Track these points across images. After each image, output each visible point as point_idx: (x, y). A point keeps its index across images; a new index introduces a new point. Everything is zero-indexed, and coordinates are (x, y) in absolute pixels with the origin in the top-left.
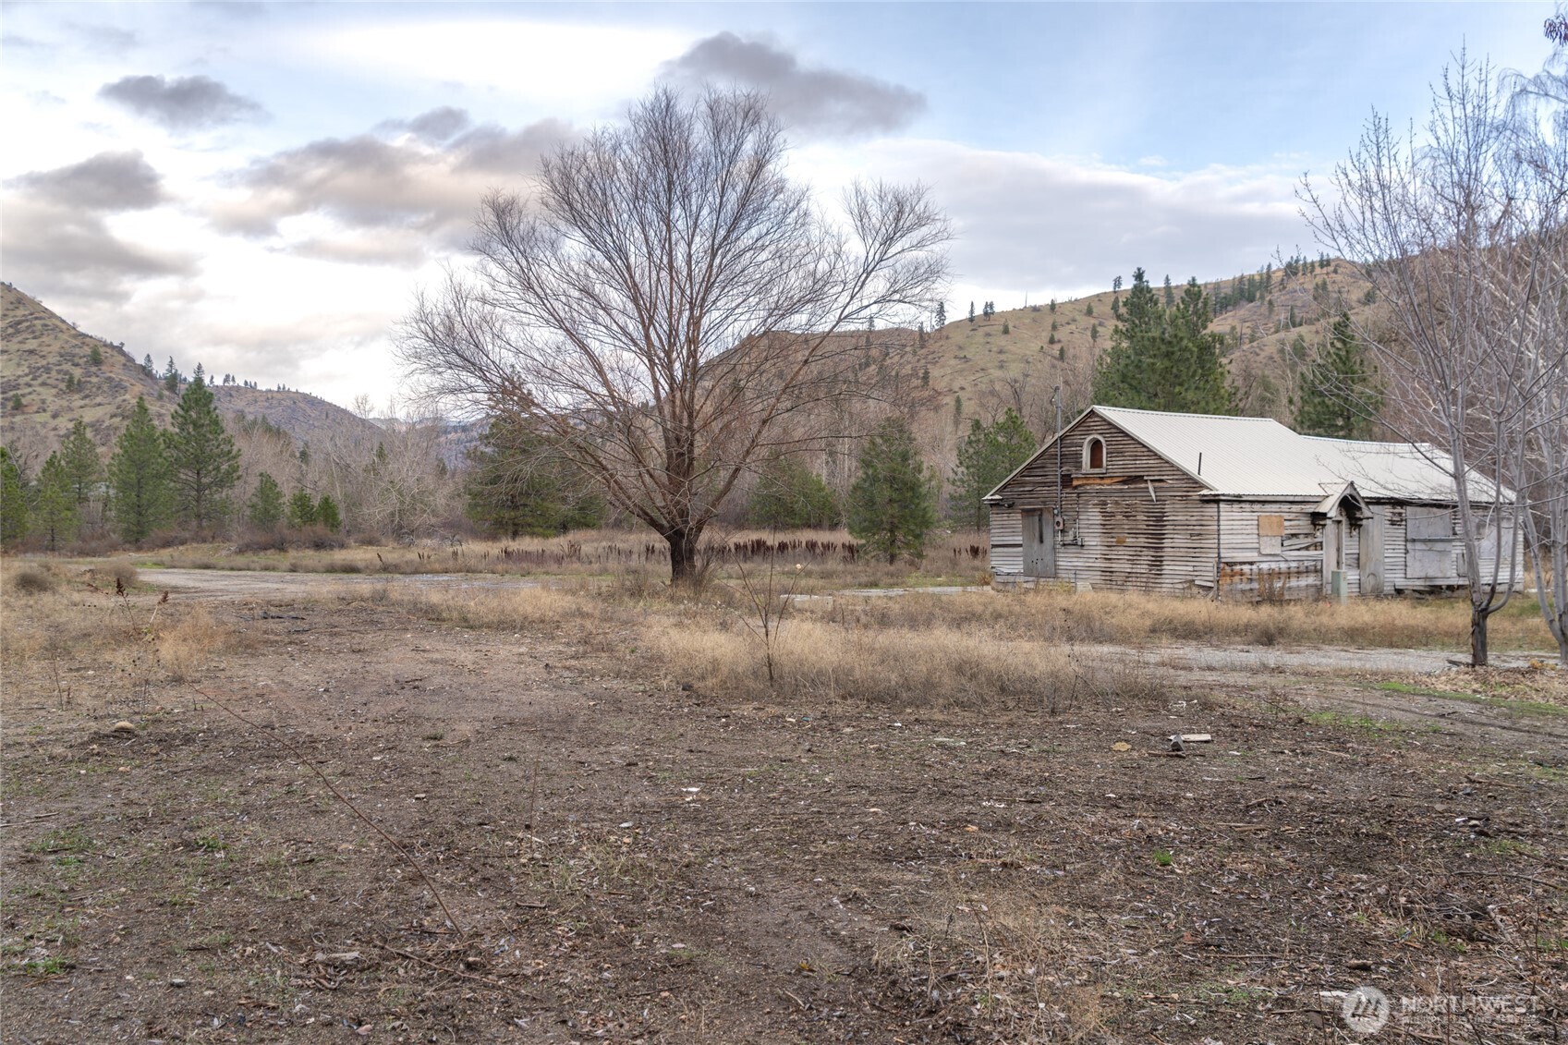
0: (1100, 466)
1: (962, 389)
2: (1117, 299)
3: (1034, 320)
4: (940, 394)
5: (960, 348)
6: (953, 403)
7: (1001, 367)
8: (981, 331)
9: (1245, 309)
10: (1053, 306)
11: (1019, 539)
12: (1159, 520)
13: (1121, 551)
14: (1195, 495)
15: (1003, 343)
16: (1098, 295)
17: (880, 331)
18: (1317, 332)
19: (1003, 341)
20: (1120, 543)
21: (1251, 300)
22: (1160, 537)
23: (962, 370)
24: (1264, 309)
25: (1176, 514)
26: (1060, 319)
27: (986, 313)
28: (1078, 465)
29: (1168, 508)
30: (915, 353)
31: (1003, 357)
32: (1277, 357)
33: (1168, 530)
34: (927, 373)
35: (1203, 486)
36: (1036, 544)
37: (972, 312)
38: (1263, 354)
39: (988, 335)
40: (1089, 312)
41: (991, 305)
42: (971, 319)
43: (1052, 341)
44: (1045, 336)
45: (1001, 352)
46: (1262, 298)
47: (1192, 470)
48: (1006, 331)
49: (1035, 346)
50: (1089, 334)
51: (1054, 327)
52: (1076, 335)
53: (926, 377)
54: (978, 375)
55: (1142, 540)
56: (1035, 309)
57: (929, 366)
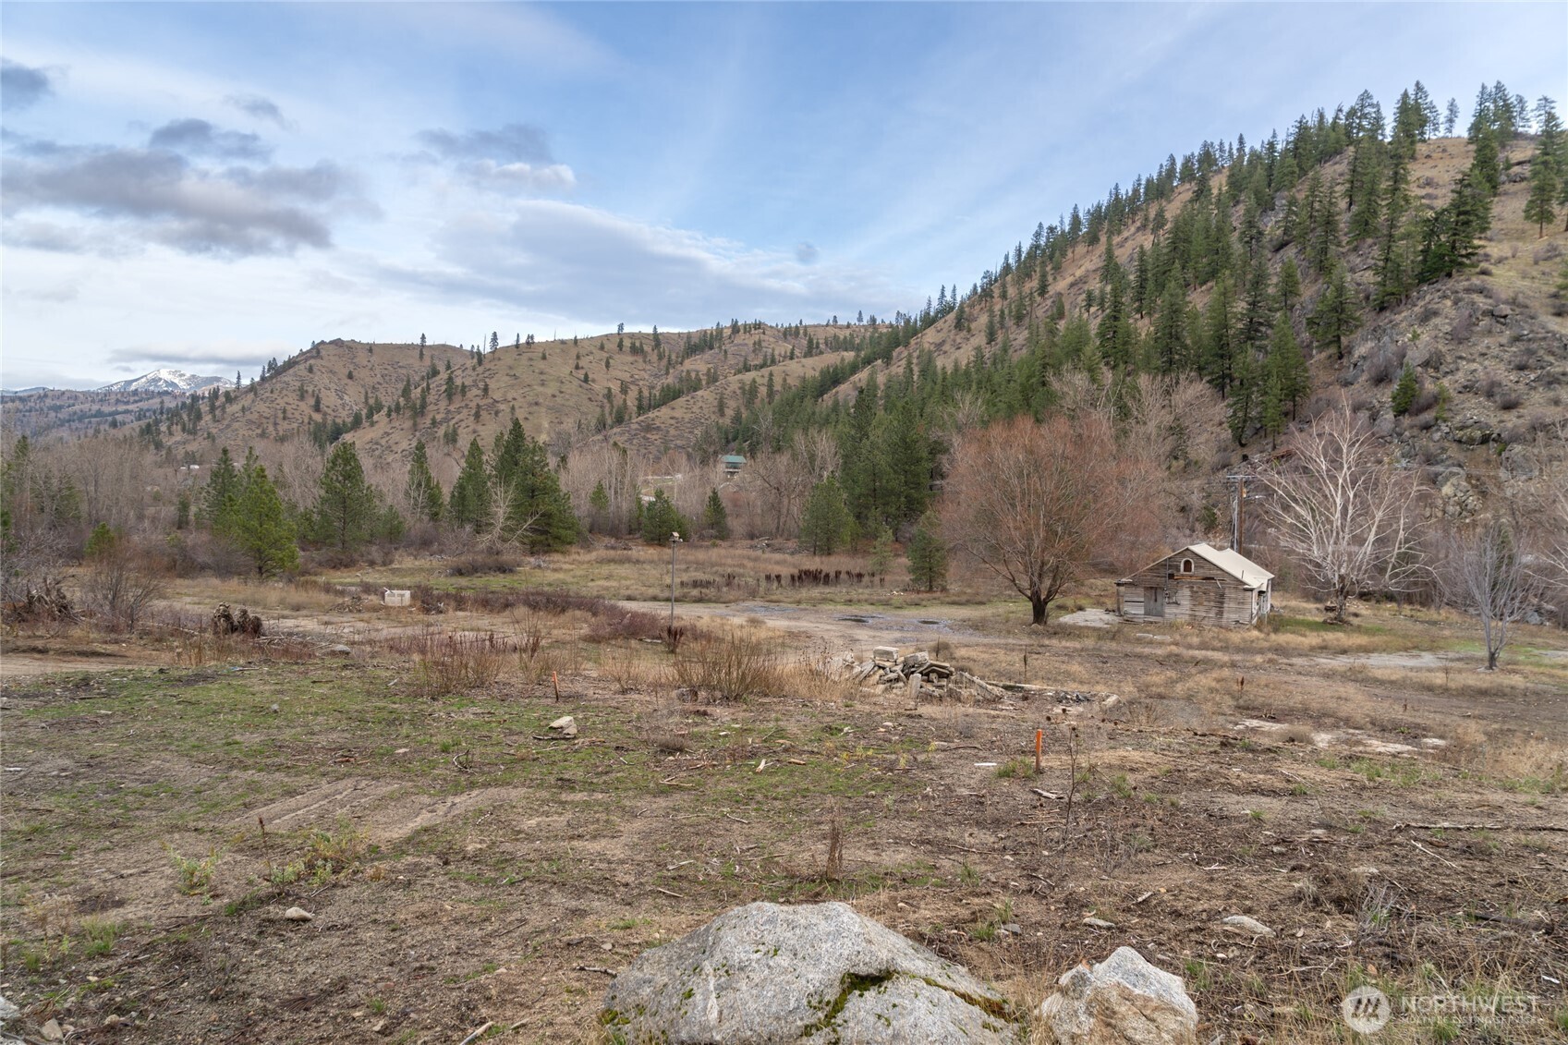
0: (1190, 570)
1: (514, 399)
2: (621, 341)
3: (563, 351)
4: (498, 402)
5: (510, 368)
6: (509, 410)
7: (543, 385)
8: (525, 356)
9: (708, 355)
10: (576, 341)
11: (1142, 599)
12: (1222, 596)
13: (1201, 608)
14: (1240, 587)
15: (543, 367)
16: (606, 335)
17: (430, 346)
18: (763, 376)
19: (541, 365)
20: (1201, 604)
21: (711, 348)
22: (1222, 603)
23: (512, 386)
24: (721, 356)
25: (1229, 593)
26: (583, 352)
27: (528, 343)
28: (1179, 570)
29: (1227, 591)
30: (474, 369)
31: (543, 377)
32: (738, 392)
33: (1227, 600)
34: (486, 385)
35: (1245, 584)
36: (1152, 602)
37: (518, 340)
38: (729, 389)
39: (531, 359)
40: (602, 348)
41: (532, 337)
42: (517, 346)
43: (577, 367)
44: (572, 362)
45: (541, 373)
46: (720, 347)
47: (1240, 577)
48: (544, 358)
49: (567, 370)
50: (604, 364)
51: (578, 357)
52: (594, 364)
53: (486, 390)
54: (526, 389)
55: (1212, 604)
56: (563, 342)
57: (487, 380)
